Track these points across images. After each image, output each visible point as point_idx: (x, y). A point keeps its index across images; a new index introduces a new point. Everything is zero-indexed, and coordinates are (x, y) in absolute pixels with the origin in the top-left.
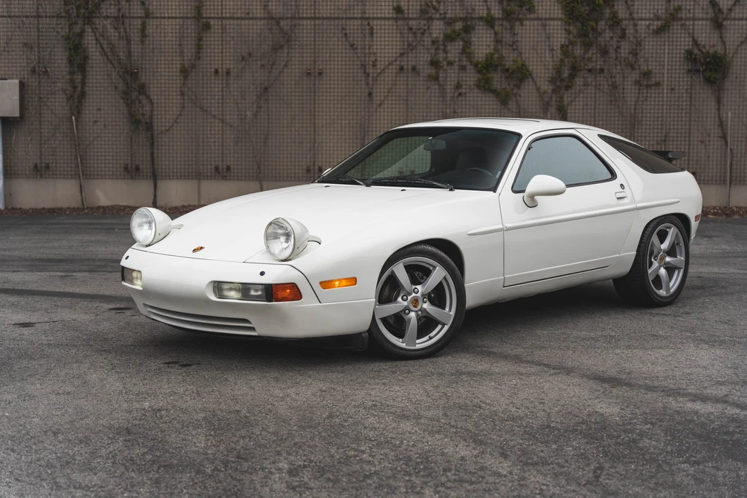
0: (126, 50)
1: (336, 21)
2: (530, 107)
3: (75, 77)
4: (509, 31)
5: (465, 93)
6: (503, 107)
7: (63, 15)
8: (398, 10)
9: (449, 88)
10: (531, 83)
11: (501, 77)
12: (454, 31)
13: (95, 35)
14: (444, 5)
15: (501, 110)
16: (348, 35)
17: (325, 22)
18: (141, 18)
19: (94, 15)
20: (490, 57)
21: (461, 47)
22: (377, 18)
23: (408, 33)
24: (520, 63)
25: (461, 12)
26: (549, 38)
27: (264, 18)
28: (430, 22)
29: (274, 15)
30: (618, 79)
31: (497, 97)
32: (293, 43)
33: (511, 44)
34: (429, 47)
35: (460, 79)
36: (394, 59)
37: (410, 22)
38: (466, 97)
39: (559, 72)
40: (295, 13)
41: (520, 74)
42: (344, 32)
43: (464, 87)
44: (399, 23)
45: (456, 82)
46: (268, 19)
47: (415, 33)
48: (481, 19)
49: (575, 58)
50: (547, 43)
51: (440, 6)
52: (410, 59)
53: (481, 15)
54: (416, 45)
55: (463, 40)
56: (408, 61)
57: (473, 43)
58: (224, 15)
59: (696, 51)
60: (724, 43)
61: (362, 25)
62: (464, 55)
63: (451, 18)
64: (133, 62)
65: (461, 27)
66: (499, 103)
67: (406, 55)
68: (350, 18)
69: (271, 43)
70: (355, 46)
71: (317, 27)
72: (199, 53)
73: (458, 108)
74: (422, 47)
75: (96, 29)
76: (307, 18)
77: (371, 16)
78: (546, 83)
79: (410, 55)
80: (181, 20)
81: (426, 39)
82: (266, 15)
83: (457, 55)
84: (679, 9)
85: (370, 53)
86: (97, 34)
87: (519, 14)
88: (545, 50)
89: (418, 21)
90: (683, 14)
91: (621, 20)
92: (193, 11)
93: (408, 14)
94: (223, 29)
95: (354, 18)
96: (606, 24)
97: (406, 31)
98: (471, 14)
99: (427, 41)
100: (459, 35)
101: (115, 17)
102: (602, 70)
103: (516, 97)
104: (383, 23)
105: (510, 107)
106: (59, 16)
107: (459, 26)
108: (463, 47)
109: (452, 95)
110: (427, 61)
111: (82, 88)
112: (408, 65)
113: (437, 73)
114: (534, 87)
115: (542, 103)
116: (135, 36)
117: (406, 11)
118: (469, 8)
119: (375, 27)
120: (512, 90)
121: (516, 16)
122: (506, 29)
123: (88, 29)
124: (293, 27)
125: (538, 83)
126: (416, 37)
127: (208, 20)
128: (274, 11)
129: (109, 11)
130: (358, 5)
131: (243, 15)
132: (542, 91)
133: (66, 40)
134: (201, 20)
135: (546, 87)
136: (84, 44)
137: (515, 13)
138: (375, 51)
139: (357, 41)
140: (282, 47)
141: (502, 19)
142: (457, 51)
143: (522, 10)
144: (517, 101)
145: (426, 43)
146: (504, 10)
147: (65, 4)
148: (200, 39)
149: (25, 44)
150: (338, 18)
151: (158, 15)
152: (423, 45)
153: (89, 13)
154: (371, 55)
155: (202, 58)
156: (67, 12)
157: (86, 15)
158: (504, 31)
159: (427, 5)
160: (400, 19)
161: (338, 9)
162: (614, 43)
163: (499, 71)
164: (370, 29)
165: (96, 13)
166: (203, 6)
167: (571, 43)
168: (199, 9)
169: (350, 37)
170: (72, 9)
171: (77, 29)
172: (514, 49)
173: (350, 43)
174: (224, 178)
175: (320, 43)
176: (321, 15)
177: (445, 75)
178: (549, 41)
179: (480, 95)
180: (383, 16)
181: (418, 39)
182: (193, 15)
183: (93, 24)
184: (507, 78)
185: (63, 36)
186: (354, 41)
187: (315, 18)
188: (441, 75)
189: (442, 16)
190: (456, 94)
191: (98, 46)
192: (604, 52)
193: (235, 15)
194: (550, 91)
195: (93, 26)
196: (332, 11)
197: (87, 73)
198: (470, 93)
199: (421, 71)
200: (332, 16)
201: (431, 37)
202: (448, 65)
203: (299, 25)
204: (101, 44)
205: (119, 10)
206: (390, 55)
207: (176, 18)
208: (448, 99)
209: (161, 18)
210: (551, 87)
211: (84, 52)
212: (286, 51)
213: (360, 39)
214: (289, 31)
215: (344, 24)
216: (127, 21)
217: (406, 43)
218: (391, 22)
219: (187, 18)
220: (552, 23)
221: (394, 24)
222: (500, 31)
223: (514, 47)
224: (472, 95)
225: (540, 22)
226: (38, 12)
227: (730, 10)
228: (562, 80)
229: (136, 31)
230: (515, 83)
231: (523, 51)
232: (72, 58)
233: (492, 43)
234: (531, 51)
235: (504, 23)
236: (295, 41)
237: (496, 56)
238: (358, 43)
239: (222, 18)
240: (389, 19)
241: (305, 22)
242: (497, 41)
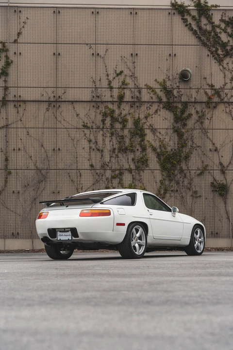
1: (66, 171)
8: (92, 166)
12: (115, 174)
14: (111, 164)
17: (61, 171)
20: (130, 185)
21: (118, 181)
22: (83, 169)
23: (96, 175)
24: (143, 187)
25: (118, 167)
26: (155, 177)
27: (35, 169)
28: (105, 171)
30: (184, 194)
32: (47, 180)
33: (139, 180)
34: (105, 181)
36: (90, 186)
37: (97, 171)
39: (159, 192)
40: (48, 167)
42: (69, 175)
44: (92, 171)
47: (99, 175)
48: (126, 169)
49: (166, 185)
50: (154, 180)
51: (109, 164)
54: (99, 180)
55: (119, 178)
56: (96, 187)
57: (123, 180)
59: (215, 183)
60: (226, 179)
61: (76, 172)
62: (120, 184)
63: (114, 169)
67: (95, 185)
68: (71, 169)
69: (37, 180)
71: (57, 173)
72: (6, 184)
76: (53, 169)
77: (80, 168)
79: (97, 185)
83: (117, 185)
84: (207, 166)
87: (142, 168)
88: (153, 182)
89: (100, 171)
90: (209, 168)
91: (184, 170)
92: (4, 166)
93: (96, 167)
94: (17, 174)
95: (73, 169)
96: (178, 172)
98: (122, 167)
99: (104, 178)
100: (117, 176)
102: (177, 191)
104: (85, 171)
107: (117, 172)
110: (104, 187)
118: (121, 165)
119: (82, 173)
122: (137, 174)
124: (47, 173)
127: (10, 170)
128: (39, 166)
130: (75, 164)
131: (26, 168)
134: (7, 170)
137: (140, 167)
138: (82, 183)
140: (42, 181)
141: (135, 170)
142: (116, 183)
143: (143, 166)
146: (136, 166)
148: (7, 178)
150: (66, 169)
152: (103, 180)
154: (80, 185)
155: (7, 186)
159: (104, 164)
160: (93, 169)
161: (66, 166)
162: (181, 179)
164: (80, 174)
166: (8, 164)
167: (164, 179)
168: (6, 166)
169: (71, 177)
173: (71, 179)
174: (16, 238)
175: (59, 179)
176: (59, 168)
180: (85, 168)
181: (100, 178)
182: (4, 168)
186: (73, 179)
187: (56, 169)
189: (110, 168)
192: (178, 183)
193: (22, 168)
196: (64, 166)
200: (64, 168)
201: (106, 177)
203: (50, 172)
206: (88, 185)
212: (44, 183)
213: (75, 178)
214: (45, 175)
215: (69, 172)
217: (95, 180)
218: (89, 171)
219: (1, 169)
220: (156, 171)
222: (135, 175)
223: (141, 181)
225: (151, 171)
227: (228, 166)
228: (161, 195)
231: (144, 183)
233: (131, 180)
234: (148, 183)
237: (133, 185)
238: (75, 180)
239: (16, 169)
240: (88, 169)
241: (52, 171)
242: (133, 179)
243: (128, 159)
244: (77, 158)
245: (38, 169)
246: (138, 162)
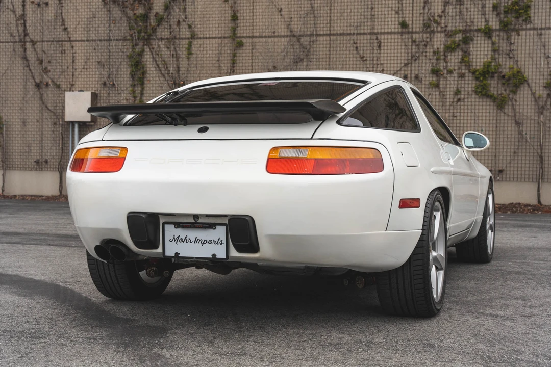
0: (175, 66)
1: (349, 37)
2: (525, 111)
3: (136, 88)
4: (505, 41)
5: (464, 99)
6: (499, 111)
7: (128, 37)
8: (404, 25)
9: (449, 95)
10: (526, 88)
11: (498, 84)
12: (454, 42)
13: (152, 54)
14: (445, 19)
15: (497, 113)
16: (359, 48)
17: (338, 37)
18: (188, 39)
19: (151, 37)
20: (487, 66)
21: (460, 57)
22: (384, 33)
23: (412, 46)
24: (515, 69)
25: (461, 25)
26: (544, 46)
27: (287, 36)
28: (432, 34)
29: (295, 33)
31: (494, 102)
32: (312, 56)
33: (508, 52)
34: (431, 57)
35: (459, 86)
36: (399, 69)
37: (414, 36)
38: (464, 102)
40: (314, 31)
41: (516, 81)
42: (355, 45)
43: (463, 93)
44: (403, 37)
45: (455, 89)
46: (290, 36)
47: (418, 46)
48: (478, 30)
50: (543, 51)
51: (441, 20)
52: (413, 68)
53: (479, 27)
54: (419, 56)
55: (462, 51)
56: (411, 70)
57: (471, 53)
58: (254, 35)
61: (371, 39)
62: (463, 64)
63: (452, 31)
64: (181, 75)
65: (461, 38)
66: (495, 107)
67: (410, 65)
68: (360, 34)
69: (292, 57)
70: (365, 58)
71: (332, 42)
72: (233, 67)
73: (457, 112)
74: (424, 58)
75: (153, 48)
76: (323, 35)
77: (379, 31)
78: (541, 88)
79: (413, 65)
80: (220, 40)
81: (428, 50)
82: (289, 33)
83: (456, 64)
85: (378, 64)
86: (154, 53)
87: (515, 25)
88: (540, 57)
89: (421, 35)
92: (229, 32)
93: (412, 28)
94: (254, 45)
95: (364, 34)
97: (410, 44)
98: (470, 26)
99: (429, 51)
100: (459, 45)
101: (167, 39)
103: (512, 101)
104: (389, 37)
105: (506, 111)
106: (125, 39)
107: (459, 37)
108: (462, 57)
109: (452, 100)
110: (428, 70)
111: (141, 98)
112: (411, 74)
113: (439, 81)
114: (530, 92)
115: (537, 107)
116: (183, 53)
117: (410, 26)
118: (468, 21)
119: (382, 41)
120: (509, 95)
121: (512, 27)
122: (503, 39)
123: (147, 49)
124: (311, 43)
125: (533, 88)
126: (419, 49)
127: (241, 39)
128: (295, 29)
129: (163, 33)
130: (367, 22)
131: (270, 34)
132: (537, 96)
133: (130, 58)
134: (236, 39)
135: (541, 92)
136: (143, 62)
137: (511, 24)
138: (382, 62)
139: (367, 54)
140: (302, 60)
141: (500, 30)
142: (456, 61)
143: (518, 21)
144: (513, 105)
145: (428, 54)
146: (501, 22)
147: (130, 29)
148: (234, 55)
149: (99, 62)
150: (350, 34)
151: (202, 36)
152: (426, 56)
153: (148, 36)
154: (379, 66)
155: (235, 71)
156: (131, 36)
157: (146, 37)
158: (501, 41)
159: (429, 20)
160: (405, 33)
161: (350, 26)
163: (496, 78)
164: (377, 43)
165: (152, 35)
166: (238, 27)
168: (234, 30)
169: (360, 50)
170: (135, 33)
171: (138, 49)
172: (510, 58)
173: (360, 56)
175: (334, 56)
176: (335, 32)
177: (445, 82)
178: (545, 49)
179: (477, 100)
180: (390, 30)
181: (421, 50)
182: (229, 35)
183: (151, 45)
184: (504, 84)
185: (127, 56)
186: (363, 53)
187: (330, 35)
188: (441, 82)
189: (443, 29)
190: (455, 100)
191: (154, 62)
193: (264, 34)
194: (545, 96)
195: (151, 47)
196: (345, 28)
197: (145, 85)
198: (468, 98)
199: (424, 79)
200: (345, 32)
201: (433, 48)
202: (447, 74)
203: (317, 41)
204: (156, 61)
205: (171, 32)
206: (396, 65)
207: (215, 38)
208: (448, 104)
209: (203, 38)
210: (546, 92)
211: (143, 68)
212: (305, 64)
213: (369, 52)
214: (308, 47)
215: (355, 39)
216: (177, 41)
217: (410, 54)
218: (396, 36)
219: (225, 38)
221: (400, 37)
222: (497, 41)
223: (511, 55)
224: (470, 100)
225: (535, 32)
226: (110, 36)
229: (184, 49)
230: (511, 89)
231: (519, 59)
232: (133, 73)
233: (490, 53)
234: (527, 59)
235: (501, 34)
236: (313, 55)
237: (493, 64)
238: (368, 55)
239: (253, 37)
240: (395, 33)
241: (322, 38)
242: (494, 51)
243: (484, 6)
244: (372, 8)
245: (294, 36)
246: (506, 12)
